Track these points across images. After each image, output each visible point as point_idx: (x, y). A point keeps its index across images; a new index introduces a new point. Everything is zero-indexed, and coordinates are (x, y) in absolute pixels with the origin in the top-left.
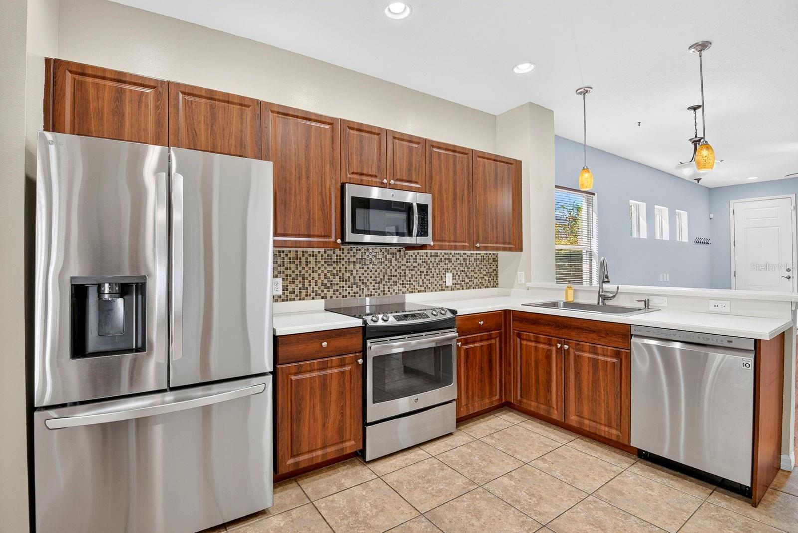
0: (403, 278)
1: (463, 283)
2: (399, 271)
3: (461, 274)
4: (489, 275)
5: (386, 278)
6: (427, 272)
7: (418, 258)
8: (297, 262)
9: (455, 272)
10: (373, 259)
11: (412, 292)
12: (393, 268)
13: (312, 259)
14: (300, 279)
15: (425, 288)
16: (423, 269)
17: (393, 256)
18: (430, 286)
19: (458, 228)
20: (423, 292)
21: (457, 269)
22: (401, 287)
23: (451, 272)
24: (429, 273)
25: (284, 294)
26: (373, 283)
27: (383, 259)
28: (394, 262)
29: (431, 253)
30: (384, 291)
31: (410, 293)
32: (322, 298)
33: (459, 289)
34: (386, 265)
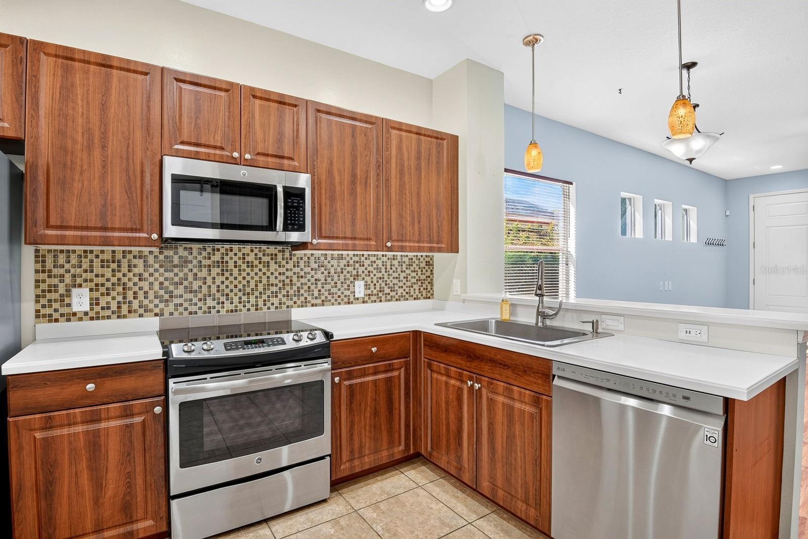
0: (288, 288)
1: (380, 294)
2: (282, 278)
3: (378, 282)
4: (419, 283)
5: (261, 288)
6: (326, 280)
7: (312, 259)
8: (114, 266)
9: (368, 279)
10: (240, 262)
11: (302, 306)
12: (272, 274)
13: (140, 263)
14: (120, 289)
15: (323, 301)
16: (319, 276)
17: (272, 259)
18: (330, 297)
19: (358, 221)
20: (320, 306)
21: (372, 275)
22: (284, 300)
23: (363, 279)
24: (329, 280)
25: (92, 309)
26: (240, 294)
27: (256, 262)
28: (273, 267)
29: (332, 255)
30: (257, 305)
31: (299, 307)
32: (156, 315)
33: (375, 301)
34: (260, 270)
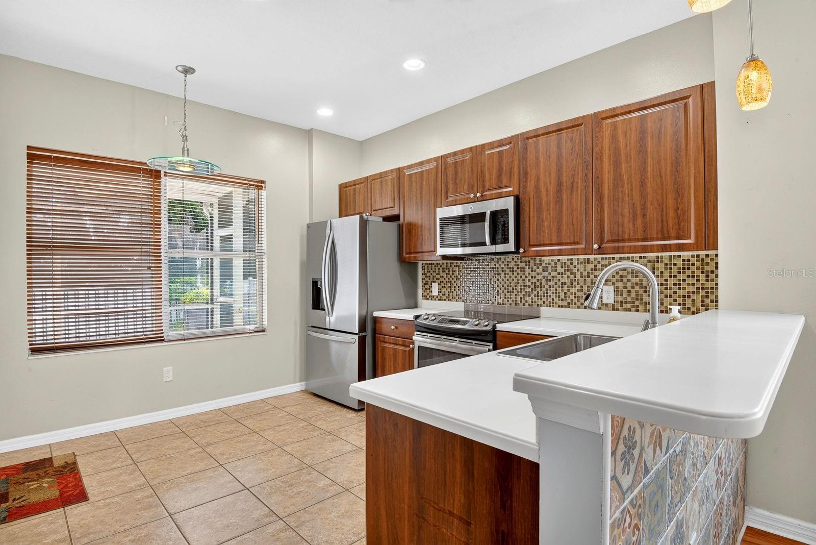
0: (538, 289)
1: (637, 303)
2: (534, 280)
3: (633, 288)
5: (518, 288)
6: (572, 284)
7: (559, 266)
8: (447, 271)
9: (620, 285)
10: (505, 268)
11: (550, 306)
12: (526, 277)
13: (457, 269)
14: (449, 284)
15: (569, 303)
16: (565, 279)
17: (526, 265)
18: (575, 300)
20: (566, 307)
21: (625, 280)
22: (535, 299)
23: (614, 284)
24: (575, 283)
25: (439, 295)
26: (506, 292)
27: (516, 268)
28: (527, 271)
29: (578, 259)
31: (547, 306)
32: (463, 301)
33: (629, 310)
34: (518, 274)
